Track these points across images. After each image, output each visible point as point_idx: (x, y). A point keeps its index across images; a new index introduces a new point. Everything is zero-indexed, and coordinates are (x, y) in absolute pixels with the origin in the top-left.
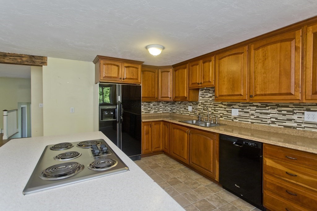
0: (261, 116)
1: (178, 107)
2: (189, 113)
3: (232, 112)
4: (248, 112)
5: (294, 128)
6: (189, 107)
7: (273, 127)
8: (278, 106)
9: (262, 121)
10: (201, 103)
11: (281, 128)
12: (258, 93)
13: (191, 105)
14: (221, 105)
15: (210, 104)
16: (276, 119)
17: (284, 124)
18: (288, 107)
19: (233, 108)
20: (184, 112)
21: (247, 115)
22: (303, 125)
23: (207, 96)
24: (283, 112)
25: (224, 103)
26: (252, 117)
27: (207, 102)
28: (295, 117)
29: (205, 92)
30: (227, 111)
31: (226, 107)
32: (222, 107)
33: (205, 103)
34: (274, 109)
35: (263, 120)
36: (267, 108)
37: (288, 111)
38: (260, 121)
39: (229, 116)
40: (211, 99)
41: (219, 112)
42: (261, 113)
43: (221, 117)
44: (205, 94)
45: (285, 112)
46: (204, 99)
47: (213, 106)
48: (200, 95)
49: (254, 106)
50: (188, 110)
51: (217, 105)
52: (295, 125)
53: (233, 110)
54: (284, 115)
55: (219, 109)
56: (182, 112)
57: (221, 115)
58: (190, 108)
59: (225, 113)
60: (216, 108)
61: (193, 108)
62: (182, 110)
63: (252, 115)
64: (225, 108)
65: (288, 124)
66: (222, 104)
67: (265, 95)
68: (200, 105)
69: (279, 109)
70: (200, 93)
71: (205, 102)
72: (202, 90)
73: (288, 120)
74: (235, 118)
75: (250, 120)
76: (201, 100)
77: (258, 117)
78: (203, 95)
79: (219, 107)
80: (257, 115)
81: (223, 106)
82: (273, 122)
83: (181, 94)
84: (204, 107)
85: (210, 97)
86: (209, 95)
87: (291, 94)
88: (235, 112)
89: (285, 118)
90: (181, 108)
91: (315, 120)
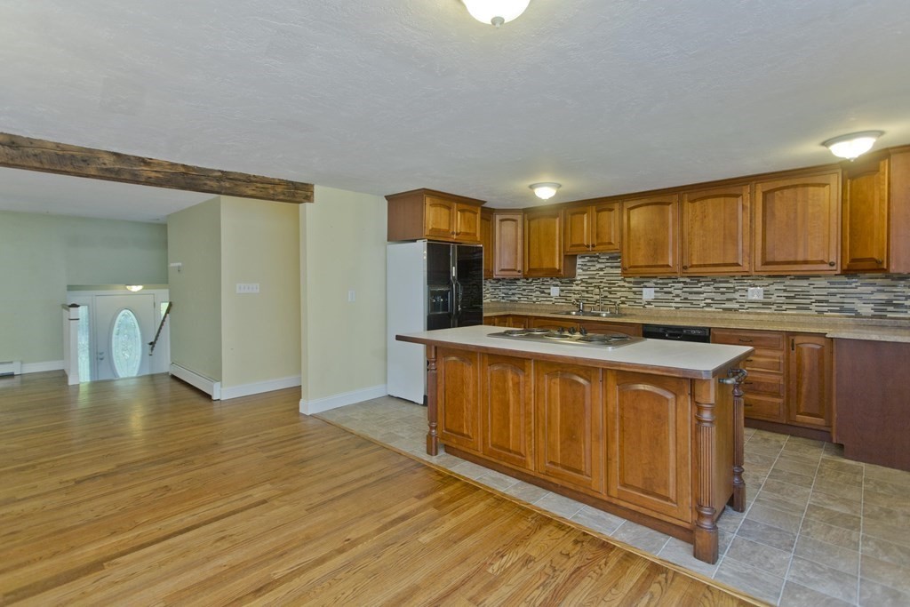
0: (690, 297)
1: (524, 290)
2: (553, 299)
3: (644, 293)
4: (670, 293)
5: (736, 310)
6: (552, 288)
7: (709, 312)
8: (714, 281)
9: (692, 304)
10: (581, 280)
11: (719, 312)
12: (695, 263)
13: (557, 286)
14: (622, 283)
15: (601, 282)
16: (713, 299)
17: (723, 306)
18: (727, 282)
19: (646, 287)
20: (540, 299)
21: (670, 297)
22: (747, 306)
23: (592, 268)
24: (722, 290)
25: (627, 279)
26: (677, 299)
27: (594, 278)
28: (736, 295)
29: (589, 261)
30: (635, 293)
31: (631, 285)
32: (624, 286)
33: (589, 281)
34: (708, 285)
35: (695, 302)
36: (700, 285)
37: (727, 288)
38: (689, 305)
39: (637, 301)
40: (601, 273)
41: (619, 294)
42: (691, 293)
43: (623, 303)
44: (588, 264)
45: (724, 290)
46: (588, 273)
47: (607, 285)
48: (578, 266)
49: (679, 282)
50: (549, 294)
51: (614, 284)
52: (737, 306)
53: (644, 289)
54: (723, 293)
55: (618, 289)
56: (535, 299)
57: (623, 299)
58: (555, 291)
59: (631, 295)
60: (613, 289)
61: (562, 291)
62: (534, 294)
63: (677, 296)
64: (630, 288)
65: (728, 305)
66: (625, 281)
67: (705, 266)
68: (577, 285)
69: (716, 285)
70: (579, 261)
71: (590, 278)
72: (583, 257)
73: (729, 300)
74: (649, 303)
75: (673, 305)
76: (580, 274)
77: (686, 299)
78: (585, 265)
79: (619, 286)
80: (687, 295)
81: (626, 284)
82: (708, 305)
83: (546, 265)
84: (587, 287)
85: (601, 269)
86: (598, 266)
87: (738, 265)
88: (648, 294)
89: (724, 297)
90: (532, 291)
91: (761, 298)
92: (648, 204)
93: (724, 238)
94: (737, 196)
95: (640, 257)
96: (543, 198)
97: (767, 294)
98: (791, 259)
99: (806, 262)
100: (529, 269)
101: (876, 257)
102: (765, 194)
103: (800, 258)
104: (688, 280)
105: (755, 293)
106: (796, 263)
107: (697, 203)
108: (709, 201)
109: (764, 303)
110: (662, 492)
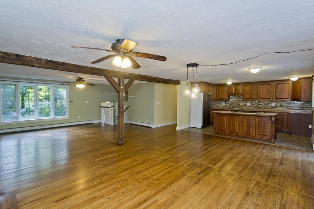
1: (215, 103)
2: (223, 106)
10: (231, 101)
12: (260, 98)
13: (224, 102)
15: (236, 102)
20: (219, 106)
21: (254, 105)
22: (271, 107)
26: (255, 106)
27: (234, 101)
28: (269, 105)
30: (245, 104)
36: (261, 103)
37: (267, 103)
43: (242, 106)
46: (233, 99)
49: (256, 102)
50: (222, 104)
52: (269, 107)
53: (247, 104)
55: (241, 103)
58: (224, 104)
59: (244, 105)
60: (239, 103)
61: (226, 104)
63: (255, 105)
67: (263, 99)
70: (230, 97)
72: (232, 96)
73: (267, 106)
74: (248, 107)
80: (258, 105)
81: (243, 102)
82: (263, 107)
83: (223, 97)
84: (232, 103)
85: (236, 99)
86: (235, 98)
87: (270, 99)
88: (248, 104)
89: (266, 105)
90: (217, 104)
91: (274, 105)
92: (249, 85)
93: (267, 93)
94: (270, 84)
95: (247, 96)
96: (229, 84)
97: (276, 105)
98: (281, 98)
99: (284, 98)
100: (218, 99)
101: (298, 98)
102: (276, 84)
103: (283, 97)
104: (258, 102)
105: (273, 105)
106: (283, 98)
107: (261, 85)
108: (264, 85)
109: (275, 107)
110: (266, 135)
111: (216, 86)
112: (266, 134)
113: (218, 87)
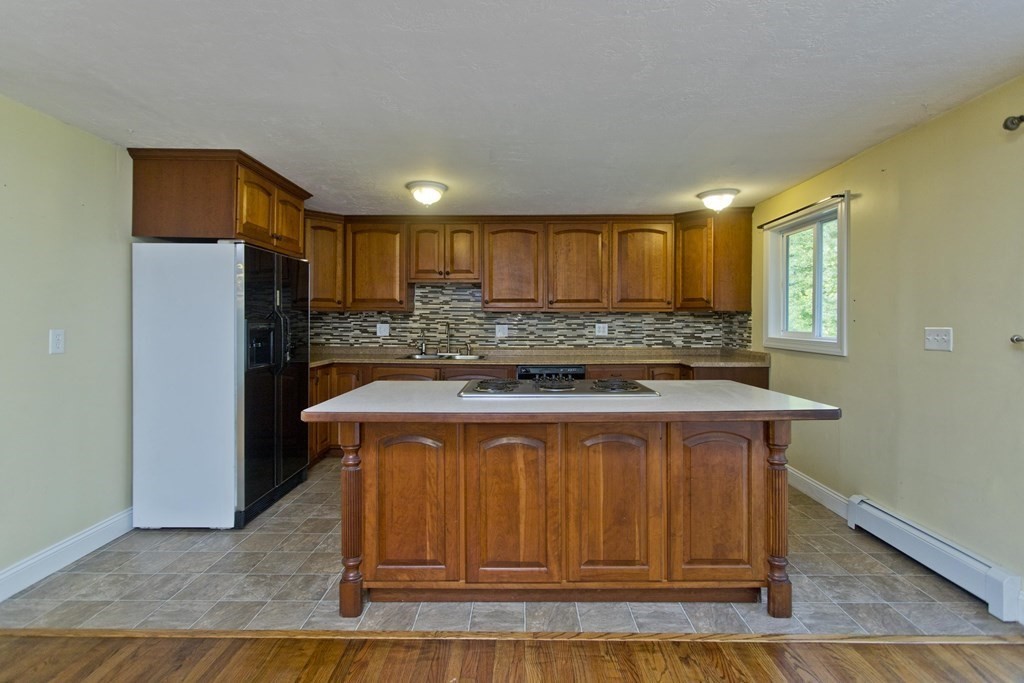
0: (545, 334)
1: (336, 328)
2: (380, 340)
3: (497, 330)
4: (524, 329)
5: (585, 346)
6: (379, 325)
7: (562, 349)
8: (567, 317)
9: (546, 341)
10: (420, 315)
11: (571, 349)
12: (559, 298)
13: (385, 322)
14: (471, 320)
15: (446, 318)
16: (565, 336)
17: (575, 342)
18: (578, 318)
19: (499, 324)
20: (361, 340)
21: (524, 334)
22: (594, 342)
23: (435, 301)
24: (573, 326)
25: (478, 315)
26: (532, 337)
27: (437, 313)
28: (586, 332)
29: (430, 292)
30: (486, 330)
31: (482, 321)
32: (474, 323)
33: (431, 316)
34: (562, 322)
35: (548, 339)
36: (553, 321)
37: (578, 324)
38: (543, 343)
39: (490, 340)
40: (446, 307)
41: (468, 332)
42: (545, 330)
43: (473, 342)
44: (430, 295)
45: (575, 326)
46: (429, 306)
47: (454, 321)
48: (416, 298)
49: (534, 318)
50: (375, 333)
51: (463, 320)
52: (586, 342)
53: (497, 327)
54: (574, 330)
55: (468, 326)
56: (352, 341)
57: (473, 338)
58: (383, 330)
59: (482, 333)
60: (461, 326)
61: (394, 329)
62: (351, 334)
63: (532, 333)
64: (481, 325)
65: (579, 342)
66: (475, 317)
67: (569, 301)
68: (415, 321)
69: (568, 321)
70: (418, 292)
71: (431, 313)
72: (423, 287)
73: (579, 336)
74: (502, 342)
75: (527, 343)
76: (419, 308)
77: (540, 336)
78: (426, 297)
79: (467, 323)
80: (541, 332)
81: (477, 321)
82: (561, 342)
83: (381, 293)
84: (428, 324)
85: (446, 303)
86: (442, 298)
87: (598, 301)
88: (501, 332)
89: (575, 333)
90: (348, 329)
91: (606, 334)
92: (512, 231)
93: (587, 275)
94: (598, 233)
95: (503, 290)
96: (424, 203)
97: (611, 330)
98: (641, 297)
99: (650, 300)
100: (354, 300)
101: (705, 297)
102: (620, 234)
103: (647, 297)
104: (542, 316)
105: (601, 330)
106: (643, 301)
107: (562, 236)
108: (574, 235)
109: (608, 339)
110: (736, 556)
111: (339, 227)
112: (739, 548)
113: (354, 233)
